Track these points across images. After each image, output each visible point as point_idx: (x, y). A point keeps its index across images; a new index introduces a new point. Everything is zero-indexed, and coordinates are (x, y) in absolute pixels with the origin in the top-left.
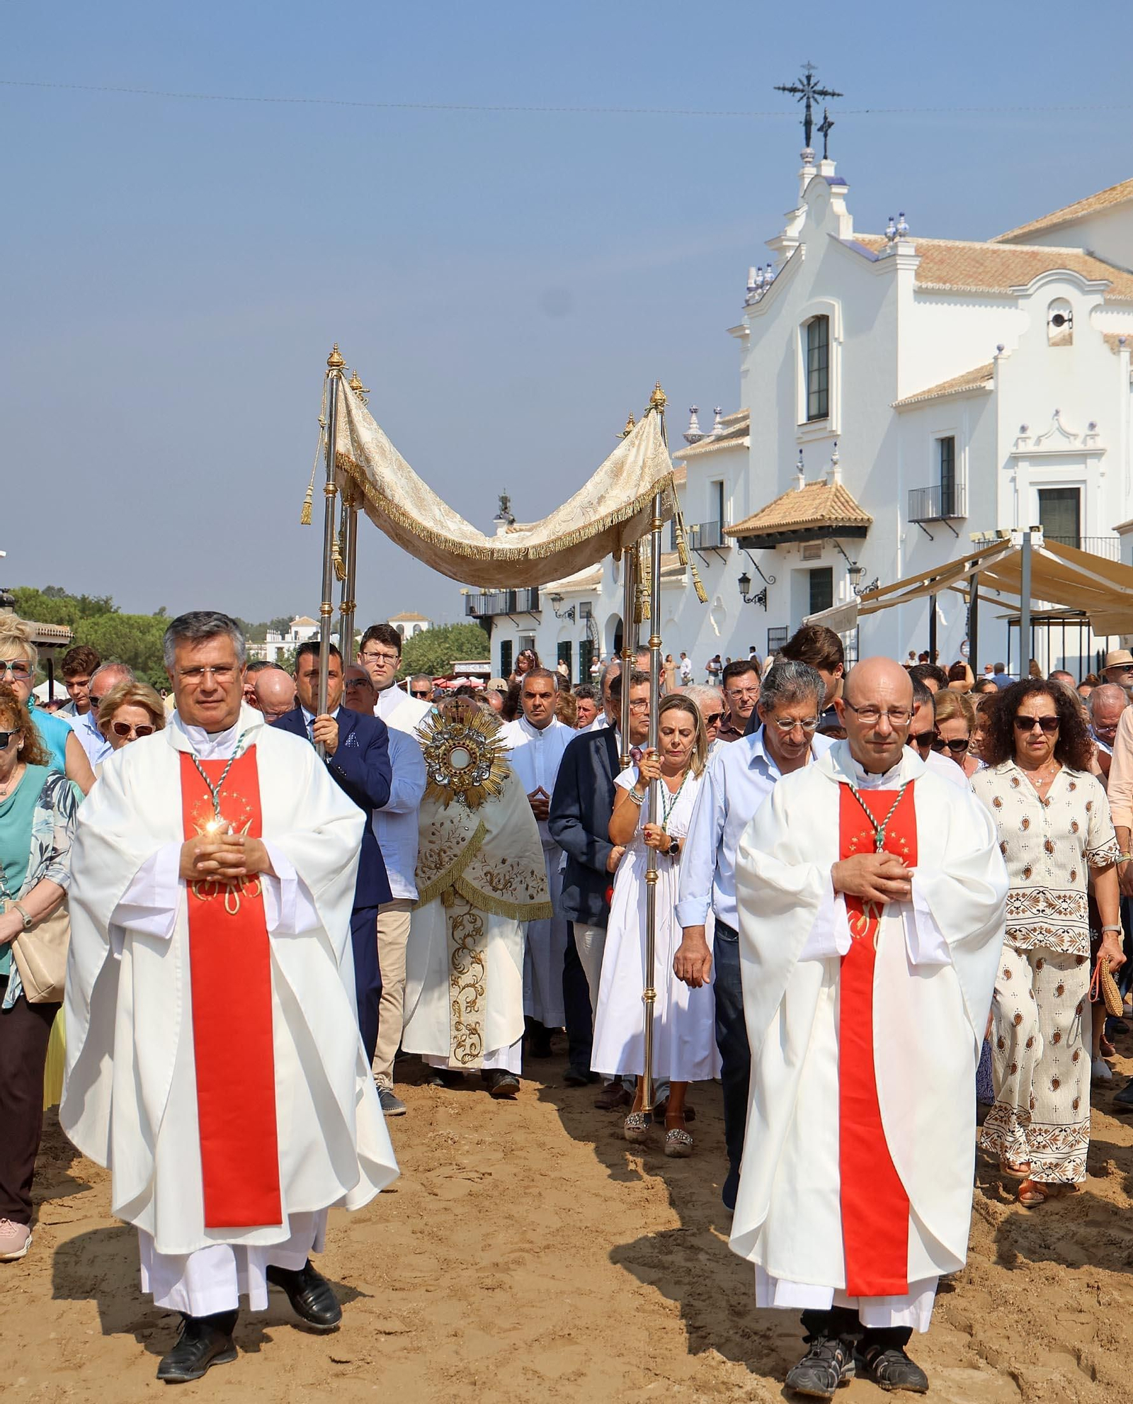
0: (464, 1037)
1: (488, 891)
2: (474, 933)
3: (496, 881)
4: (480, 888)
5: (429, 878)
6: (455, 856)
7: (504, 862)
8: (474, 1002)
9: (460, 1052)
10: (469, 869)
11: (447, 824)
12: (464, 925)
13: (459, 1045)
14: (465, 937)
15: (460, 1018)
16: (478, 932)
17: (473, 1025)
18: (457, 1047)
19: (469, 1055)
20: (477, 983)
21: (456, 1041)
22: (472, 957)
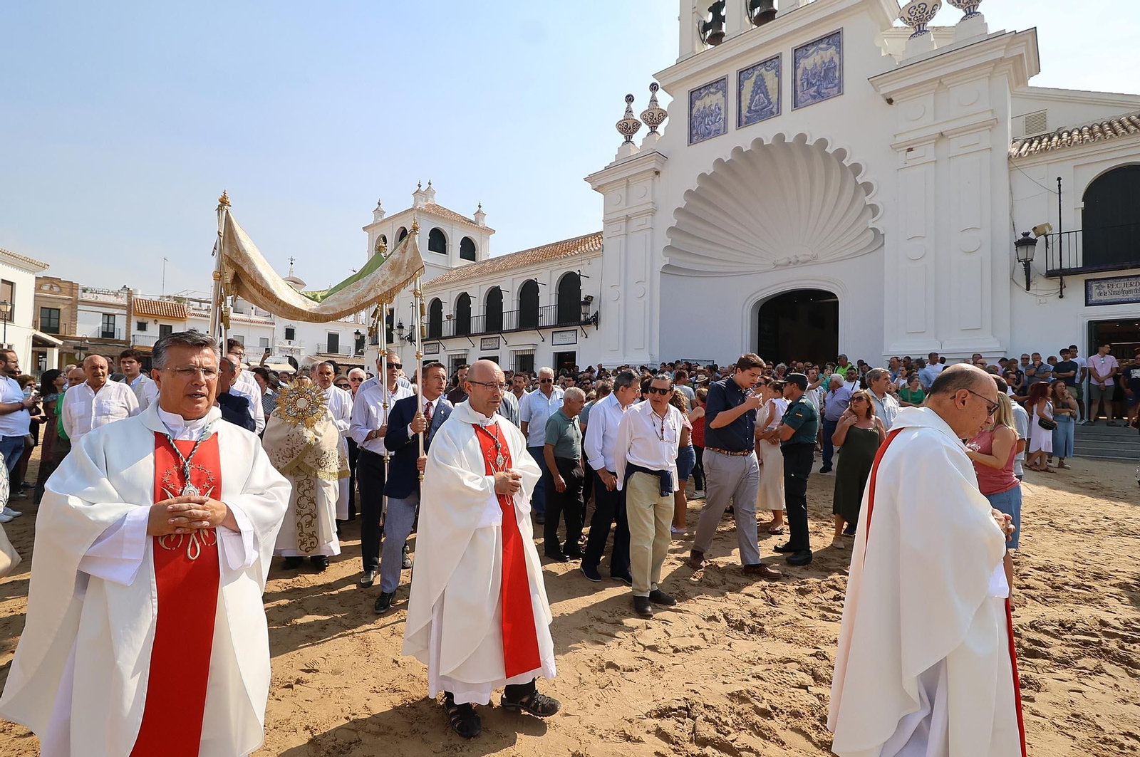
0: (305, 540)
1: (317, 467)
2: (309, 488)
3: (321, 462)
4: (312, 466)
6: (300, 450)
7: (323, 453)
8: (311, 522)
9: (303, 547)
10: (307, 458)
11: (296, 435)
12: (303, 485)
13: (303, 543)
14: (305, 491)
15: (302, 530)
16: (312, 488)
17: (311, 533)
18: (301, 544)
19: (310, 547)
20: (312, 512)
21: (300, 541)
22: (308, 500)
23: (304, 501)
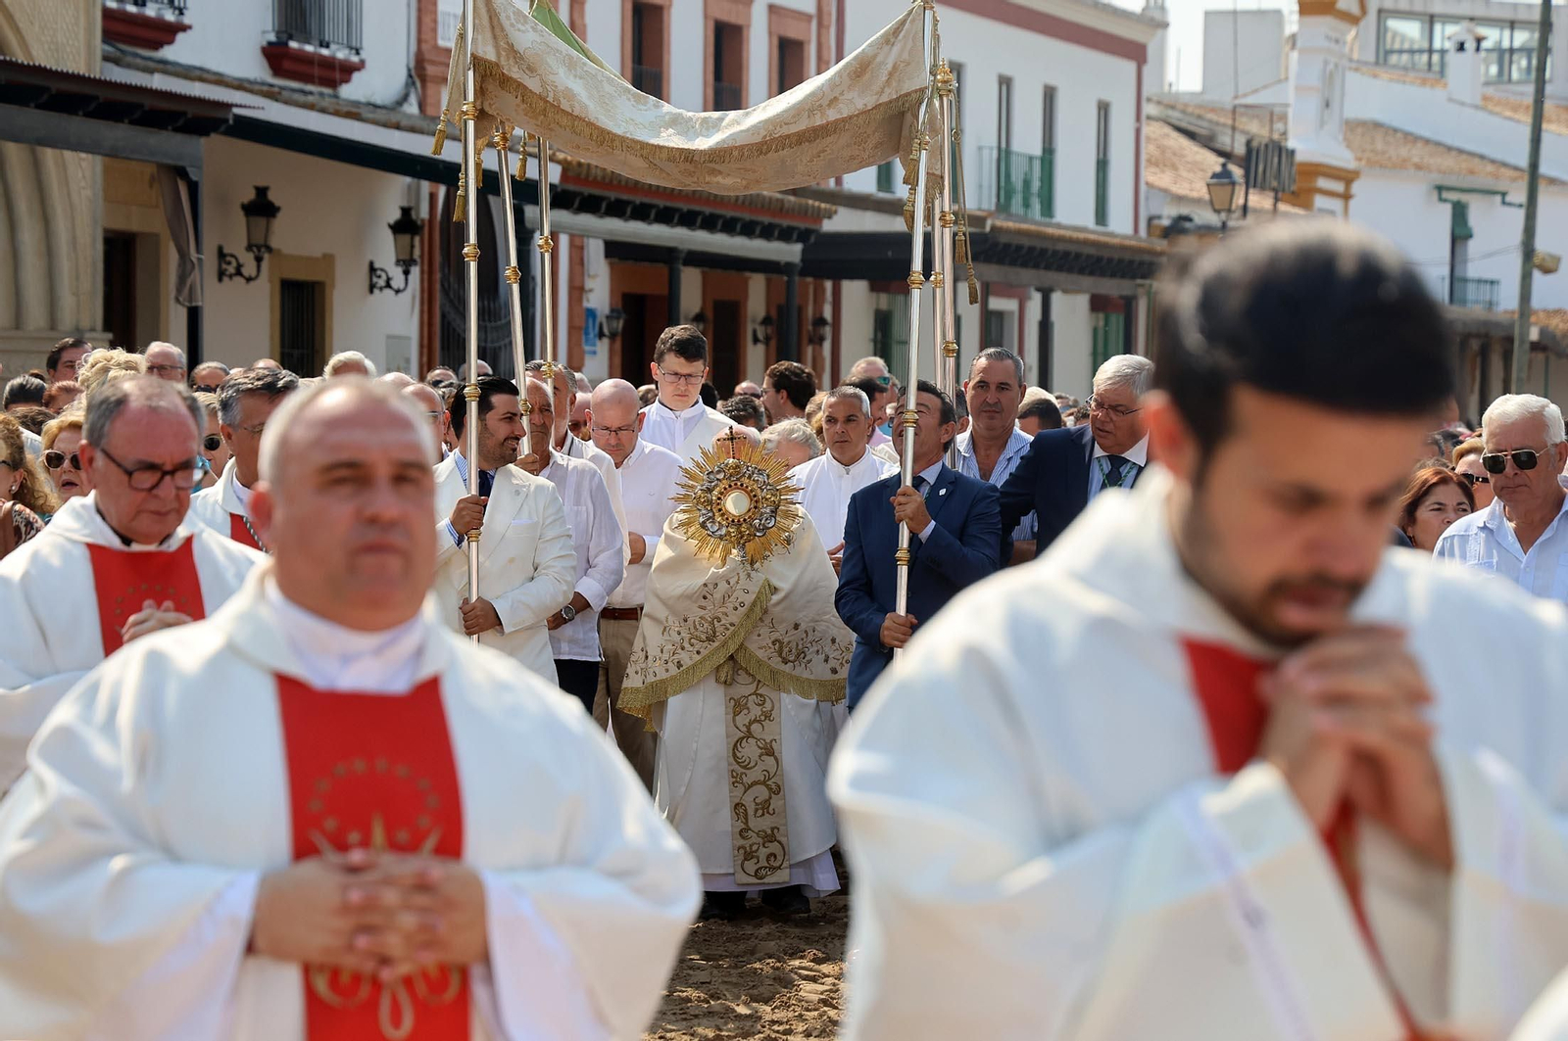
0: (755, 848)
1: (776, 662)
2: (763, 718)
3: (786, 650)
4: (766, 659)
5: (698, 653)
6: (732, 625)
7: (796, 627)
8: (768, 801)
9: (751, 866)
12: (748, 709)
13: (749, 855)
14: (750, 723)
15: (746, 823)
16: (768, 716)
17: (769, 832)
18: (745, 859)
19: (766, 868)
20: (769, 779)
21: (742, 851)
22: (759, 747)
23: (750, 750)
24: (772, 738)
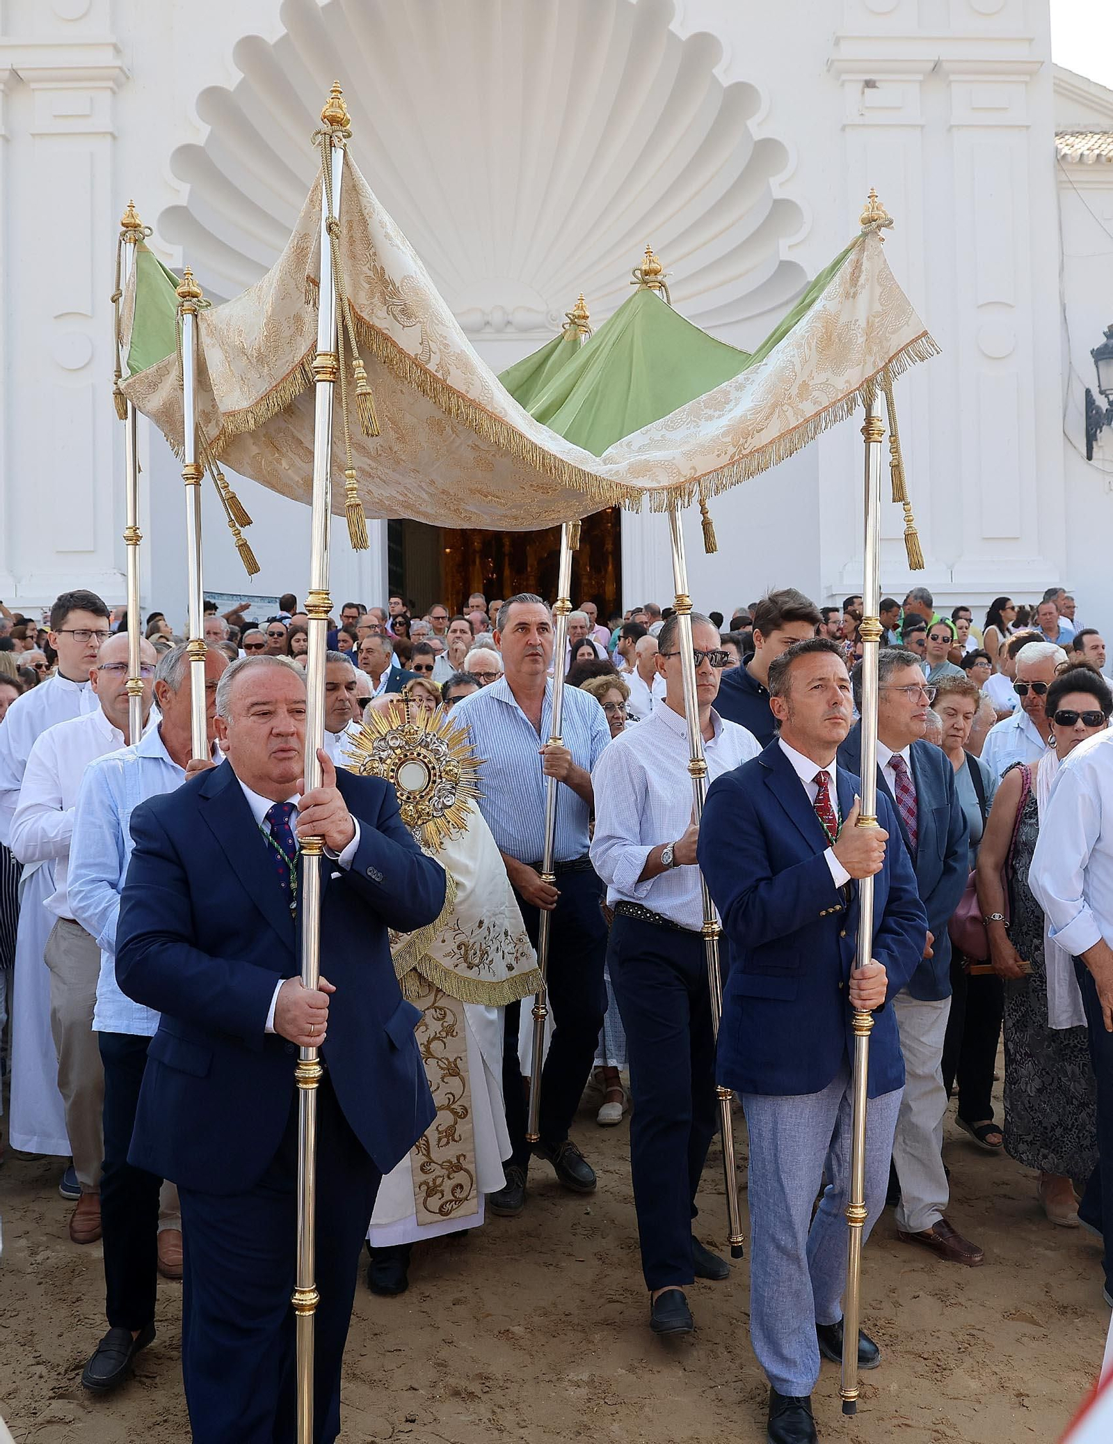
0: (439, 1181)
1: (462, 970)
2: (444, 1034)
3: (471, 953)
4: (452, 968)
7: (480, 925)
8: (453, 1128)
9: (435, 1202)
12: (426, 1025)
13: (431, 1192)
14: (429, 1042)
15: (428, 1155)
16: (450, 1031)
17: (454, 1161)
18: (428, 1195)
19: (451, 1201)
20: (454, 1102)
21: (424, 1188)
22: (442, 1068)
24: (456, 1056)
